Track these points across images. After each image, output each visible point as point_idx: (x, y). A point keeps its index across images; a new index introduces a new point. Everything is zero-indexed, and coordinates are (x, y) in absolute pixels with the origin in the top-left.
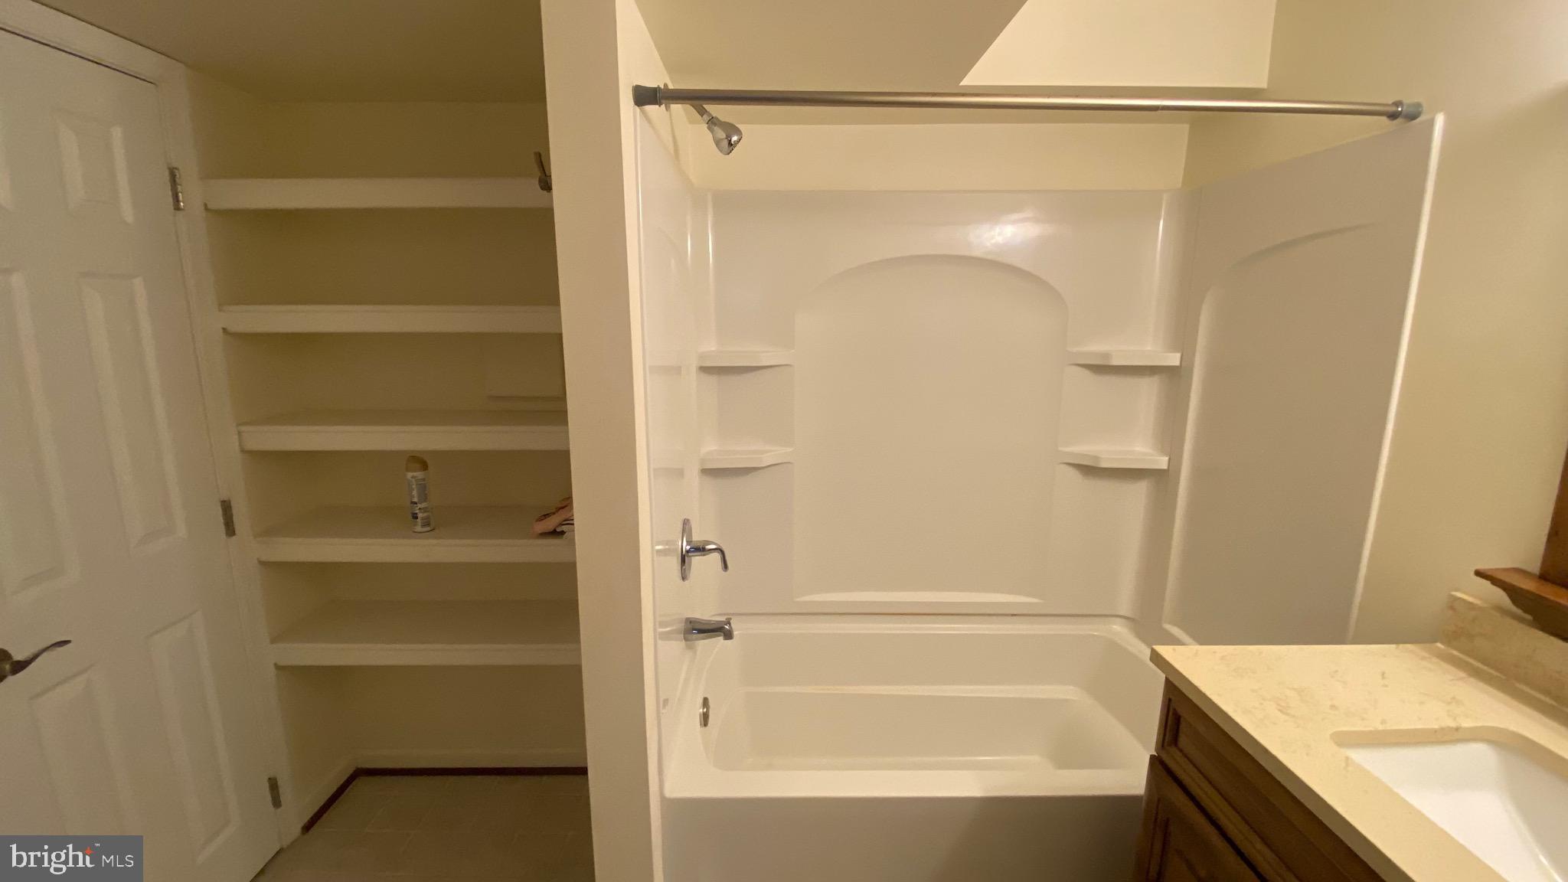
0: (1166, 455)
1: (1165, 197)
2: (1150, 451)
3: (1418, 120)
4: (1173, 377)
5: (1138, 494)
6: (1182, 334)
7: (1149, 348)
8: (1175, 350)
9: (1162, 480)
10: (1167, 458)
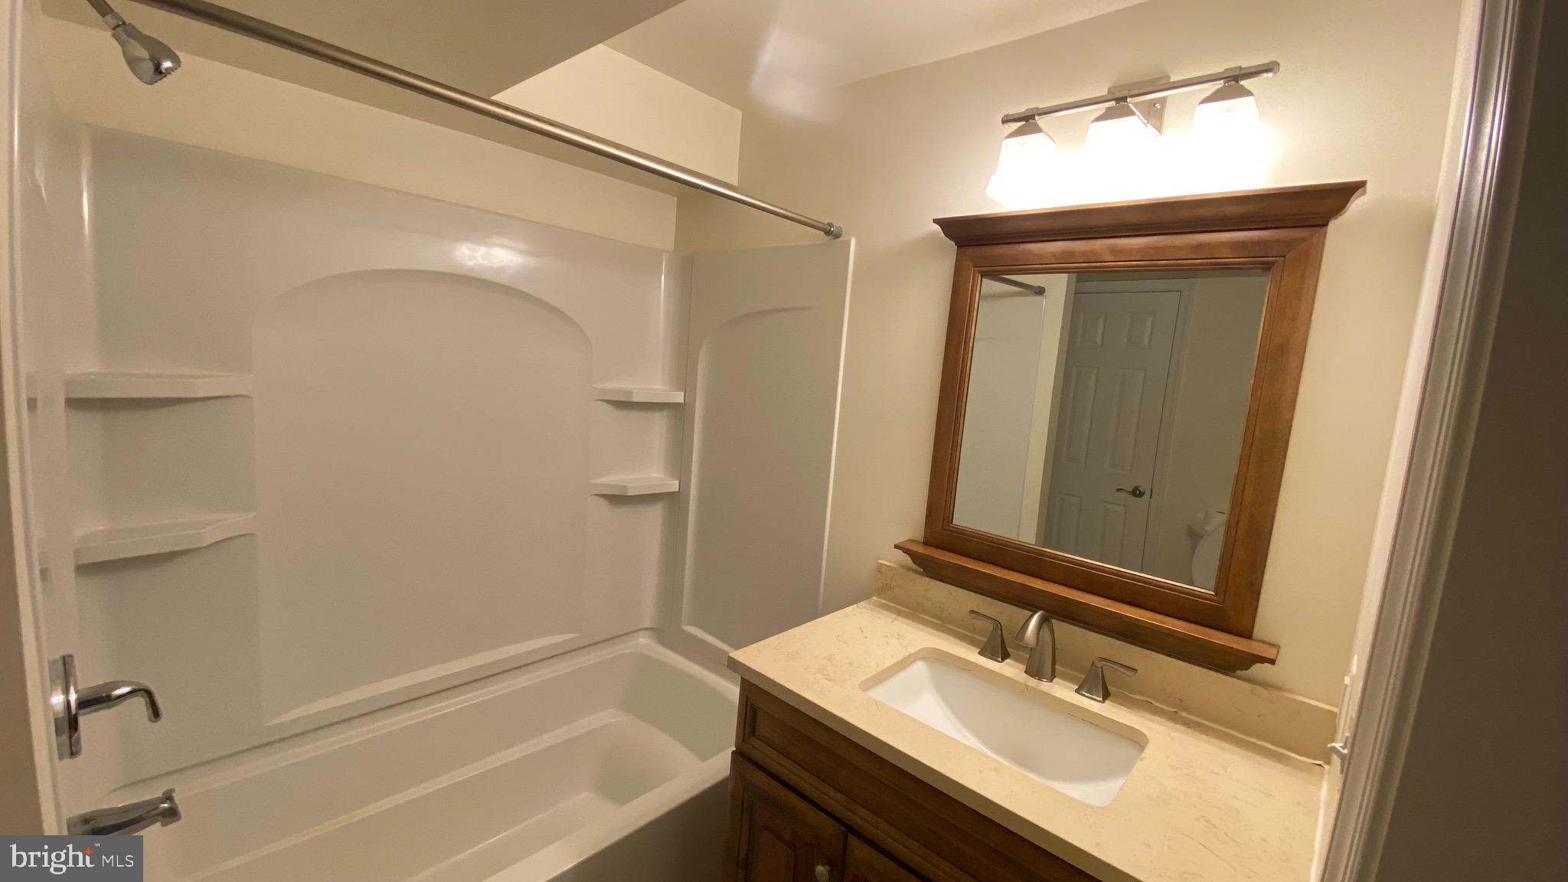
0: (676, 479)
1: (665, 257)
2: (662, 476)
3: (840, 239)
4: (679, 412)
5: (654, 517)
6: (684, 377)
7: (658, 387)
8: (679, 390)
9: (673, 501)
10: (678, 482)
